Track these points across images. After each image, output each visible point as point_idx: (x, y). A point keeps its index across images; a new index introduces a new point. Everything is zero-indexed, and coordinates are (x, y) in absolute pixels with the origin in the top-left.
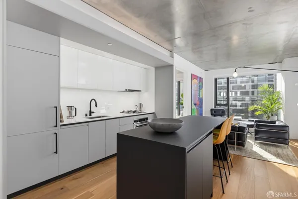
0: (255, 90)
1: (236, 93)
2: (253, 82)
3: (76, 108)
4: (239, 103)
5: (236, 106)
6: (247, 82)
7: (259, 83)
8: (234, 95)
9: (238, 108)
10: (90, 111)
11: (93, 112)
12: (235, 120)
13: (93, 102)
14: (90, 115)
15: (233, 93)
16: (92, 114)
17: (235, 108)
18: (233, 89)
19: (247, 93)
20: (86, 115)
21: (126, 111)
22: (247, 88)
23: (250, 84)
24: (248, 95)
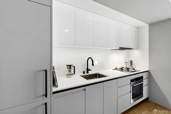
3: (74, 67)
10: (87, 68)
11: (90, 70)
13: (90, 60)
14: (88, 72)
16: (89, 71)
20: (84, 73)
21: (118, 68)
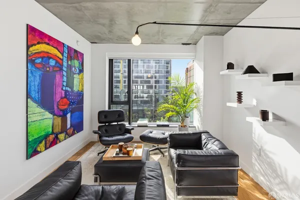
0: (157, 85)
1: (143, 87)
2: (156, 78)
4: (145, 95)
5: (143, 97)
6: (152, 78)
7: (160, 80)
8: (141, 88)
9: (145, 99)
12: (138, 126)
15: (141, 86)
17: (142, 99)
18: (141, 83)
19: (151, 87)
22: (151, 83)
23: (154, 79)
24: (152, 88)
